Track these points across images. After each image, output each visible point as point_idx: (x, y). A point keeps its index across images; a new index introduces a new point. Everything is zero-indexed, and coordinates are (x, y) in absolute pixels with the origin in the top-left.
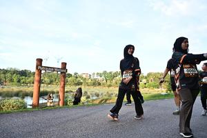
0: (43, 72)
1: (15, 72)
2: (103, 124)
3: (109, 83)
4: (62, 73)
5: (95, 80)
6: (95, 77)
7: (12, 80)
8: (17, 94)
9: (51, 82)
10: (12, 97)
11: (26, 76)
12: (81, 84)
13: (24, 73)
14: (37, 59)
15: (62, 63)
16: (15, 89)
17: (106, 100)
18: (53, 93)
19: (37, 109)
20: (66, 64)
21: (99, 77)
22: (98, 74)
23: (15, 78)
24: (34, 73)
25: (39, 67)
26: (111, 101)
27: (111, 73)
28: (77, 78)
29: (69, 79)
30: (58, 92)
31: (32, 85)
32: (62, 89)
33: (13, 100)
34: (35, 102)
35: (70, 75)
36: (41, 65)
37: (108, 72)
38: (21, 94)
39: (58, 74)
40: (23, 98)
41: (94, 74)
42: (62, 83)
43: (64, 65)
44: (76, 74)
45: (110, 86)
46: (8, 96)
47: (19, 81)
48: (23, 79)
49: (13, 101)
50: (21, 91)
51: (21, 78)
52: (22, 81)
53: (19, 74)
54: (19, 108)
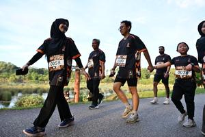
1: (33, 70)
2: (118, 120)
4: (76, 70)
7: (30, 78)
8: (36, 91)
10: (31, 93)
11: (43, 74)
13: (41, 71)
16: (34, 86)
18: (69, 89)
23: (33, 75)
29: (83, 76)
30: (73, 89)
32: (77, 86)
33: (32, 97)
38: (39, 91)
40: (41, 94)
42: (77, 80)
46: (28, 93)
47: (37, 79)
48: (41, 76)
50: (39, 88)
51: (39, 75)
52: (40, 79)
53: (37, 72)
54: (38, 104)
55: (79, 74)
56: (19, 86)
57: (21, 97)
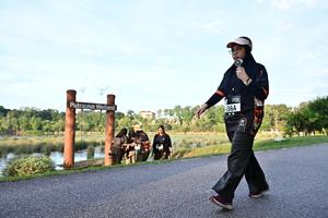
0: (78, 111)
1: (34, 113)
3: (185, 125)
4: (108, 111)
5: (162, 120)
6: (163, 117)
7: (28, 127)
8: (38, 149)
9: (91, 128)
10: (30, 153)
11: (51, 119)
13: (47, 115)
14: (68, 92)
15: (109, 96)
16: (35, 140)
17: (183, 153)
18: (95, 144)
19: (72, 171)
20: (114, 96)
21: (168, 116)
22: (166, 111)
23: (34, 122)
24: (64, 114)
25: (72, 104)
26: (190, 155)
27: (187, 108)
28: (132, 118)
29: (120, 122)
30: (104, 144)
31: (61, 133)
32: (109, 138)
33: (33, 158)
34: (68, 161)
35: (121, 115)
36: (74, 100)
37: (183, 107)
38: (44, 148)
39: (102, 114)
40: (48, 154)
41: (160, 111)
42: (110, 128)
43: (112, 98)
44: (130, 112)
45: (187, 130)
46: (24, 153)
47: (40, 128)
48: (47, 124)
49: (33, 160)
50: (44, 144)
51: (43, 122)
52: (45, 127)
53: (40, 116)
54: (43, 170)
55: (113, 117)
56: (10, 141)
57: (14, 160)
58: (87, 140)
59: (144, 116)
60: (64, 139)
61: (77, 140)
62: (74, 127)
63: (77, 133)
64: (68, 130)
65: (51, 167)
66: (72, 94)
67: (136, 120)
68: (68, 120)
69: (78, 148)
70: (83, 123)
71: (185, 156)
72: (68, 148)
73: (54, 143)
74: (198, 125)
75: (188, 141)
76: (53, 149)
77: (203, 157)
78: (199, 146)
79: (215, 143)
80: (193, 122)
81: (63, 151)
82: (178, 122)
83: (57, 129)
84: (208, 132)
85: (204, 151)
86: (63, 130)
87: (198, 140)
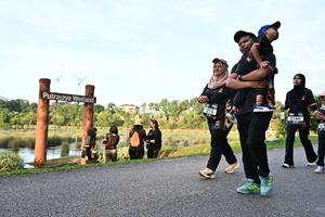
0: (52, 102)
2: (163, 194)
3: (171, 121)
4: (86, 104)
5: (147, 115)
6: (147, 111)
8: (5, 145)
9: (66, 122)
11: (20, 111)
12: (121, 123)
13: (16, 106)
14: (41, 80)
15: (87, 87)
16: (1, 134)
17: (168, 152)
18: (71, 140)
19: (45, 170)
20: (93, 87)
21: (154, 111)
22: (152, 104)
24: (35, 106)
26: (176, 154)
27: (175, 103)
28: (113, 112)
29: (99, 116)
30: (80, 140)
31: (31, 126)
34: (40, 158)
35: (101, 109)
36: (48, 90)
37: (170, 101)
38: (12, 143)
39: (79, 107)
40: (16, 151)
41: (144, 105)
42: (88, 123)
43: (90, 89)
44: (111, 105)
45: (174, 127)
47: (7, 120)
48: (15, 116)
50: (12, 138)
51: (11, 114)
52: (13, 120)
53: (8, 107)
54: (11, 168)
55: (91, 111)
58: (62, 135)
59: (127, 110)
60: (35, 133)
61: (50, 135)
62: (47, 121)
63: (50, 127)
64: (40, 123)
65: (20, 165)
66: (46, 83)
67: (117, 115)
68: (41, 113)
69: (50, 144)
70: (57, 116)
71: (170, 155)
72: (39, 143)
73: (23, 137)
74: (186, 122)
75: (174, 139)
76: (22, 145)
77: (190, 156)
78: (186, 144)
79: (204, 142)
80: (181, 117)
81: (33, 147)
82: (164, 118)
83: (27, 122)
84: (197, 130)
85: (191, 150)
86: (34, 123)
87: (186, 138)
